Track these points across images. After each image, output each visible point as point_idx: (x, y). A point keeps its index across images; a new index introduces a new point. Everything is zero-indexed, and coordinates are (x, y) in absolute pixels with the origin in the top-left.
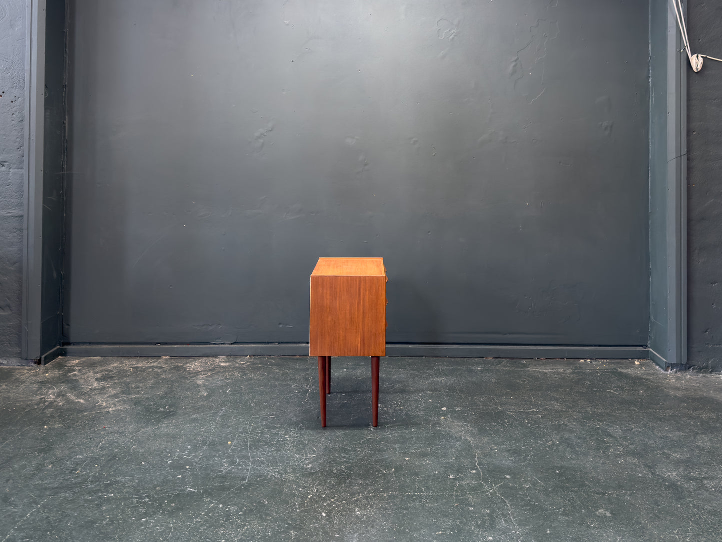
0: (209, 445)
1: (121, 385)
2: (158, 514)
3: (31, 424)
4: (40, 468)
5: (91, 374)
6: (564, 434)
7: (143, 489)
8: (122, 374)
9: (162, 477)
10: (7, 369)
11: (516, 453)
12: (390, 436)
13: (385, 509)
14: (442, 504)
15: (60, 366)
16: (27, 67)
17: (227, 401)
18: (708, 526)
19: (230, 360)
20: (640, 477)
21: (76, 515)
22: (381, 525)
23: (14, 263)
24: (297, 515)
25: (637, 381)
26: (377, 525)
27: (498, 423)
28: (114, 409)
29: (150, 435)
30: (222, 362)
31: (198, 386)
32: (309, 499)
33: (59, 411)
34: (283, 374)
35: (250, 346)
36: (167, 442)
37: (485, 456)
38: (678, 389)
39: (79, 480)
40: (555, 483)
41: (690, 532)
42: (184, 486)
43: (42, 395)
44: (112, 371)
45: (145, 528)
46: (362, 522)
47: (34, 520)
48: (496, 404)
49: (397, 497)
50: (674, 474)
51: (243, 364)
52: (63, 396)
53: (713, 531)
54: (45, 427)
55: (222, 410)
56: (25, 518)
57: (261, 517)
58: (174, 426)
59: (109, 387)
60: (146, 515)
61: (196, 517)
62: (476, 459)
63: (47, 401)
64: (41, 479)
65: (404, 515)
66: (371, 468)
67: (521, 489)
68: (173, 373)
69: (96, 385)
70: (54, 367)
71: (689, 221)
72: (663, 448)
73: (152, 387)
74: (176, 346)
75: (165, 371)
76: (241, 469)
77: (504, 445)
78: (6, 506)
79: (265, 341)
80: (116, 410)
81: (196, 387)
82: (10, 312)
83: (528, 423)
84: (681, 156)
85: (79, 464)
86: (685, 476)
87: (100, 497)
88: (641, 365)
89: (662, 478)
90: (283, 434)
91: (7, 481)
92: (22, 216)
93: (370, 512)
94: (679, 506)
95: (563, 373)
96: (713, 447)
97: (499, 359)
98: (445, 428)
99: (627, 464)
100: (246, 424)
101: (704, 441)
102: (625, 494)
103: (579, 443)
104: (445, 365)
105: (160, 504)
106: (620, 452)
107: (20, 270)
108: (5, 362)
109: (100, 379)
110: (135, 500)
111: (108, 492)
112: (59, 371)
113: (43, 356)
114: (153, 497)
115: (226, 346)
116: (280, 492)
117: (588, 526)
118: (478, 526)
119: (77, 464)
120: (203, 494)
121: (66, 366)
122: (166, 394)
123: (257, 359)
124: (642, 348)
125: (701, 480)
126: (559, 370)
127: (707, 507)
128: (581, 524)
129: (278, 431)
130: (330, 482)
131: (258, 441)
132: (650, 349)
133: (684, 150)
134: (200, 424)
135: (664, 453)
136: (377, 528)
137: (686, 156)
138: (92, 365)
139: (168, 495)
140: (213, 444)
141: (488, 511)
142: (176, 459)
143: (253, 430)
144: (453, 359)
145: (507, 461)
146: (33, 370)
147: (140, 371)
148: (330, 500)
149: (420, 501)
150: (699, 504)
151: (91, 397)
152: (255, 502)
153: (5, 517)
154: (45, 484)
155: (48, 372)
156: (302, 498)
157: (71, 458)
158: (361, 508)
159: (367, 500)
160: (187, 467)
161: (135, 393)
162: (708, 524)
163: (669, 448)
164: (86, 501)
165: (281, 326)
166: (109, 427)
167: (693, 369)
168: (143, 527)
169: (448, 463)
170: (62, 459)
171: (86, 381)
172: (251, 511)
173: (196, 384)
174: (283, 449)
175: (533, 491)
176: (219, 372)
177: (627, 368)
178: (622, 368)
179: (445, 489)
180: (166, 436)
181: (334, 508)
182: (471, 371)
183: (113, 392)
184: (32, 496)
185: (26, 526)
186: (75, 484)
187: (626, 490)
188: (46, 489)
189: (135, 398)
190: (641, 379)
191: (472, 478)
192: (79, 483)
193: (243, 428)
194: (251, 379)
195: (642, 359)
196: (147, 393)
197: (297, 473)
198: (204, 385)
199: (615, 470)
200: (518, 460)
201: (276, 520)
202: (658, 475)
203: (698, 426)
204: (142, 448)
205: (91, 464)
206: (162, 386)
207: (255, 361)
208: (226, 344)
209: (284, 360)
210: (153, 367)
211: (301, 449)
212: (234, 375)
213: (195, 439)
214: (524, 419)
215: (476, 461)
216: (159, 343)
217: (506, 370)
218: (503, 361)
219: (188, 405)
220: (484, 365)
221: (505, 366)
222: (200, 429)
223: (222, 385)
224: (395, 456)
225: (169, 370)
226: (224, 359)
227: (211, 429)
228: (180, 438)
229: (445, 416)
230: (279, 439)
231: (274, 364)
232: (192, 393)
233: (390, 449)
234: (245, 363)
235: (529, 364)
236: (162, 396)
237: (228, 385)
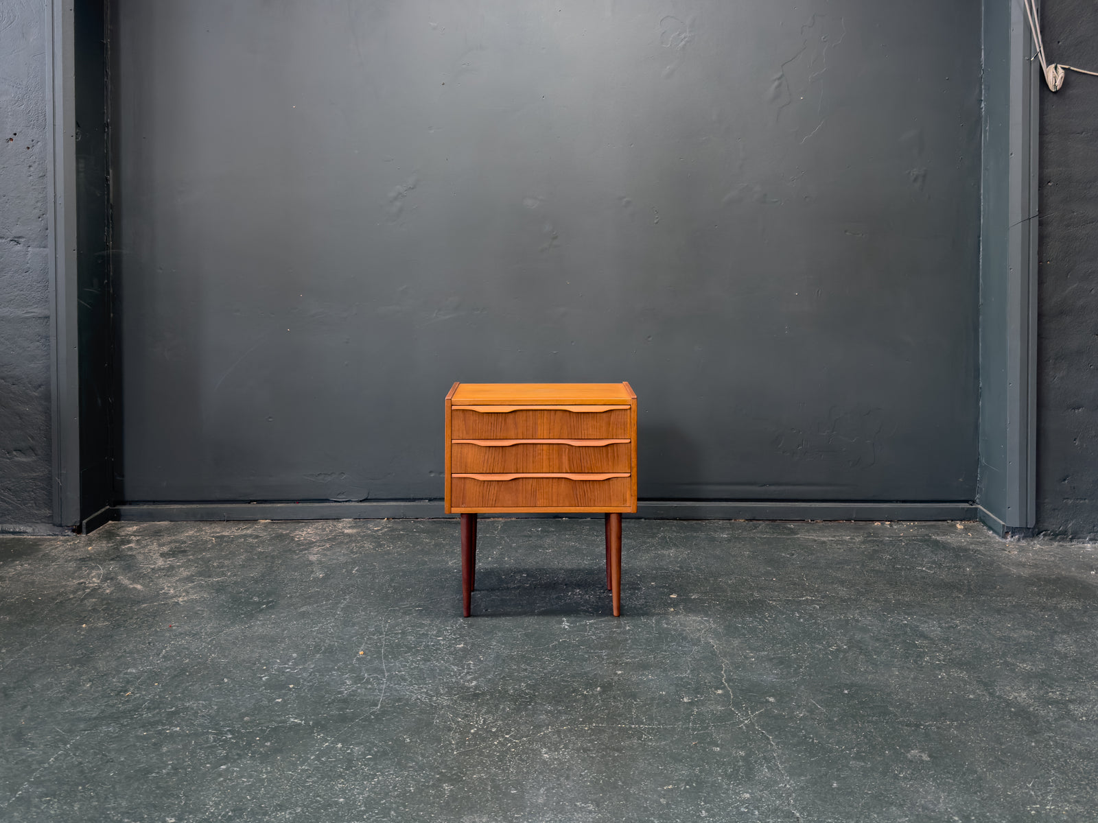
0: (324, 652)
1: (198, 563)
2: (245, 758)
3: (63, 622)
4: (71, 689)
5: (155, 546)
6: (854, 634)
7: (224, 720)
8: (199, 546)
9: (253, 701)
10: (31, 540)
11: (782, 663)
12: (593, 637)
13: (585, 750)
14: (672, 742)
15: (110, 535)
16: (49, 95)
17: (353, 586)
18: (1079, 776)
19: (359, 524)
20: (971, 699)
21: (122, 759)
22: (581, 775)
23: (40, 386)
24: (454, 759)
25: (960, 553)
26: (574, 775)
27: (756, 617)
28: (186, 599)
29: (237, 638)
30: (346, 527)
31: (311, 563)
32: (473, 734)
33: (105, 602)
34: (436, 545)
35: (387, 504)
36: (263, 647)
37: (737, 668)
38: (1023, 565)
39: (129, 706)
40: (844, 710)
41: (1051, 786)
42: (285, 716)
43: (81, 578)
44: (185, 542)
45: (225, 781)
46: (551, 770)
47: (59, 768)
48: (751, 588)
49: (604, 731)
50: (1024, 695)
51: (378, 530)
52: (112, 579)
53: (1087, 784)
54: (84, 626)
55: (344, 599)
56: (46, 765)
57: (399, 763)
58: (273, 623)
59: (179, 567)
60: (226, 759)
61: (302, 764)
62: (723, 672)
63: (88, 588)
64: (74, 705)
65: (615, 760)
66: (566, 686)
67: (791, 718)
68: (273, 545)
69: (160, 562)
70: (100, 538)
71: (1040, 316)
72: (1004, 655)
73: (243, 566)
74: (279, 505)
75: (263, 542)
76: (370, 689)
77: (764, 650)
78: (20, 747)
79: (408, 497)
80: (188, 600)
81: (307, 566)
82: (34, 458)
83: (800, 618)
84: (1030, 219)
85: (132, 681)
86: (1039, 699)
87: (160, 733)
88: (966, 529)
89: (1006, 701)
90: (434, 635)
91: (24, 707)
92: (47, 317)
93: (565, 754)
94: (1033, 744)
95: (851, 543)
96: (1081, 654)
97: (755, 522)
98: (676, 625)
99: (950, 681)
100: (380, 620)
101: (1066, 644)
102: (950, 726)
103: (877, 647)
104: (674, 531)
105: (249, 744)
106: (939, 661)
107: (47, 397)
108: (29, 530)
109: (167, 554)
110: (211, 737)
111: (171, 724)
112: (108, 543)
113: (85, 522)
114: (239, 732)
115: (353, 504)
116: (429, 724)
117: (896, 777)
118: (729, 777)
119: (128, 682)
120: (313, 727)
121: (119, 535)
122: (263, 576)
123: (399, 523)
124: (967, 504)
125: (1065, 704)
126: (844, 538)
127: (1077, 746)
128: (884, 773)
129: (427, 631)
130: (504, 709)
131: (398, 645)
132: (980, 507)
133: (1035, 210)
134: (312, 620)
135: (1006, 664)
136: (574, 781)
137: (1037, 218)
138: (157, 533)
139: (262, 729)
140: (330, 651)
141: (743, 753)
142: (274, 674)
143: (389, 630)
144: (685, 523)
145: (771, 676)
146: (70, 542)
147: (226, 542)
148: (503, 737)
149: (640, 738)
150: (1064, 741)
151: (152, 581)
152: (391, 739)
153: (17, 763)
154: (78, 712)
155: (92, 544)
156: (461, 733)
157: (119, 672)
158: (550, 749)
159: (559, 736)
160: (291, 686)
161: (217, 575)
162: (1079, 772)
163: (1014, 654)
164: (138, 738)
165: (432, 475)
166: (178, 626)
167: (1045, 535)
168: (222, 779)
169: (682, 679)
170: (105, 675)
171: (146, 558)
172: (385, 753)
173: (308, 560)
174: (435, 657)
175: (810, 722)
176: (342, 542)
177: (945, 534)
178: (938, 535)
179: (677, 720)
180: (261, 638)
181: (509, 749)
182: (713, 540)
183: (185, 573)
184: (58, 732)
185: (47, 778)
186: (124, 712)
187: (952, 721)
188: (79, 720)
189: (218, 582)
190: (966, 550)
191: (717, 703)
192: (130, 711)
193: (376, 626)
194: (388, 553)
195: (968, 521)
196: (234, 575)
197: (455, 695)
198: (320, 562)
199: (932, 688)
200: (787, 675)
201: (422, 768)
202: (999, 697)
203: (1055, 621)
204: (225, 657)
205: (148, 681)
206: (258, 565)
207: (395, 526)
208: (352, 501)
209: (438, 525)
210: (245, 536)
211: (461, 657)
212: (363, 547)
213: (304, 643)
214: (793, 611)
215: (723, 676)
216: (254, 501)
217: (765, 538)
218: (760, 525)
219: (295, 592)
220: (732, 531)
221: (763, 531)
222: (311, 627)
223: (346, 563)
224: (601, 668)
225: (269, 540)
226: (350, 523)
227: (328, 628)
228: (281, 642)
229: (674, 607)
230: (428, 642)
231: (423, 531)
232: (302, 575)
233: (593, 657)
234: (381, 530)
235: (799, 529)
236: (257, 578)
237: (354, 563)
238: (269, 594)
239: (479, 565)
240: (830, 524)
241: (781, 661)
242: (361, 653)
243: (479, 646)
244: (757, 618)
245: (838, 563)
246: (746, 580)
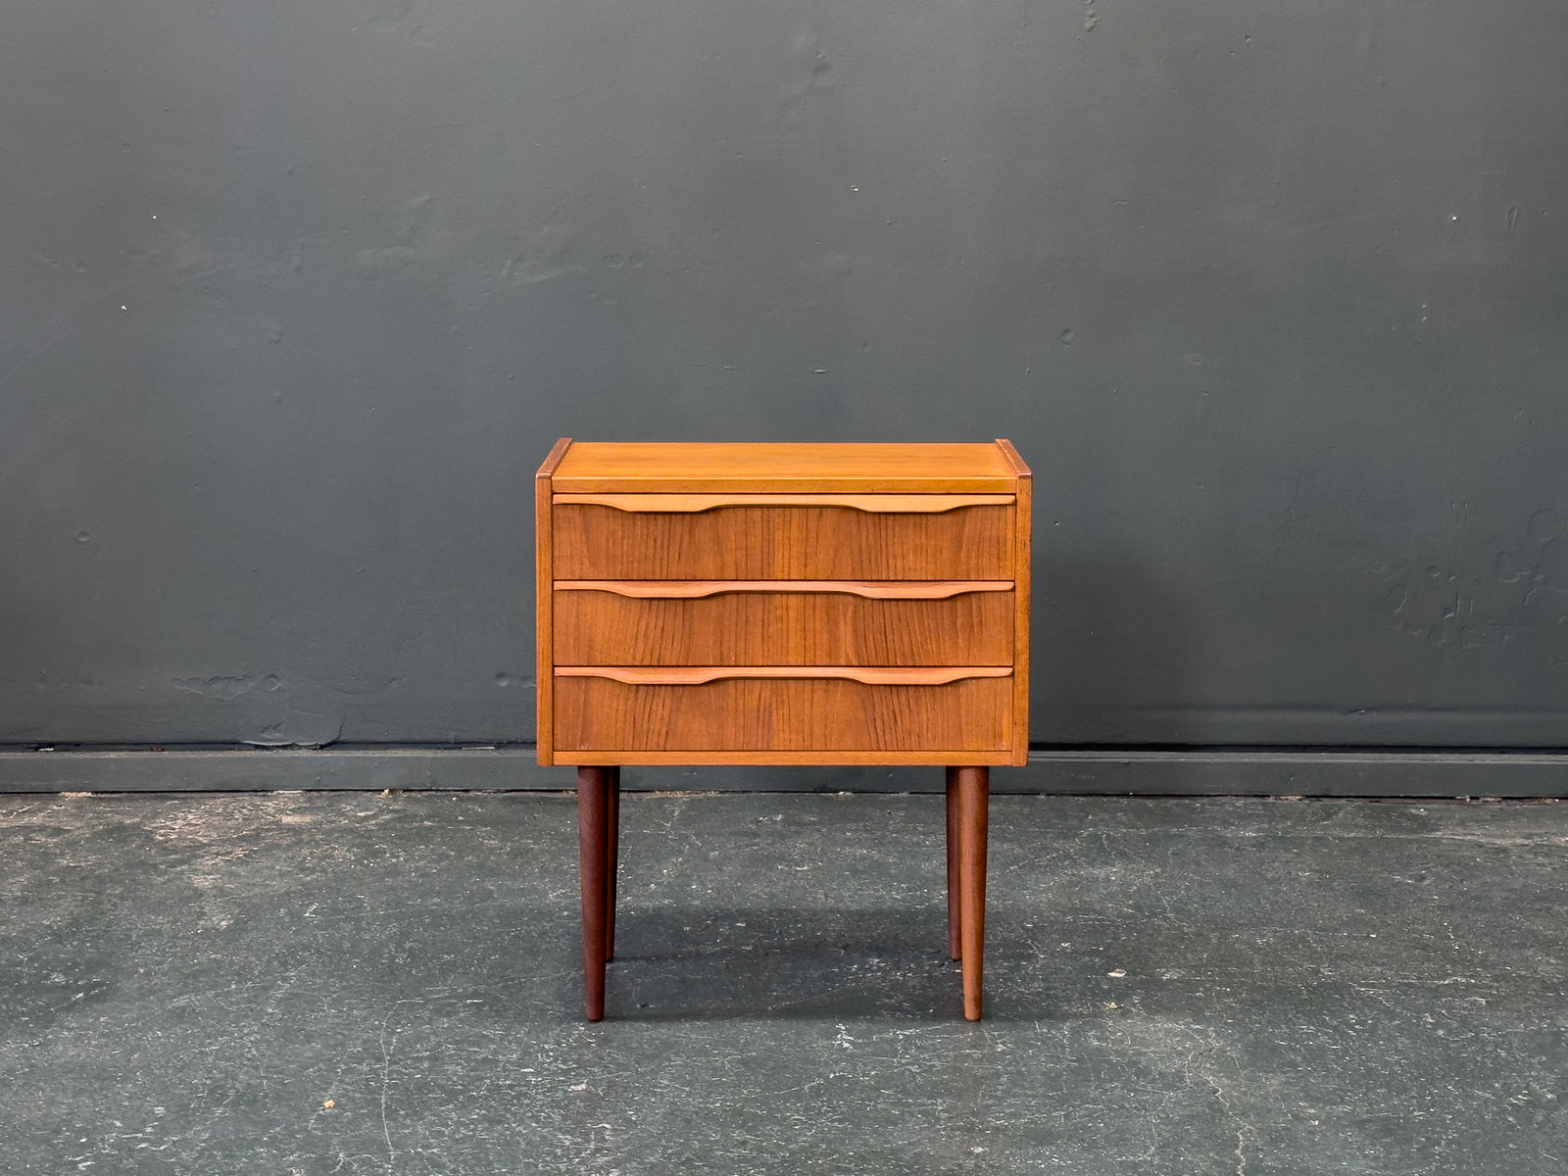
0: (235, 1104)
11: (1389, 1132)
12: (915, 1069)
17: (305, 948)
19: (319, 803)
27: (1324, 1024)
29: (11, 1071)
30: (286, 810)
31: (199, 894)
34: (515, 855)
35: (391, 753)
36: (78, 1092)
37: (1273, 1142)
48: (1314, 957)
51: (367, 818)
55: (284, 979)
58: (103, 1035)
62: (1238, 1152)
68: (99, 851)
73: (24, 901)
74: (113, 755)
75: (73, 844)
77: (1343, 1102)
79: (444, 738)
81: (188, 899)
83: (1436, 1027)
90: (512, 1063)
97: (1327, 801)
98: (1121, 1041)
100: (375, 1029)
104: (1121, 823)
115: (303, 753)
122: (76, 922)
123: (418, 801)
126: (1554, 839)
129: (495, 1052)
131: (421, 1087)
134: (203, 1028)
140: (250, 1099)
142: (109, 1155)
143: (400, 1050)
144: (1150, 803)
145: (1359, 1162)
165: (504, 683)
173: (190, 886)
174: (514, 1114)
176: (276, 846)
180: (73, 1071)
182: (1220, 843)
193: (365, 1042)
194: (394, 872)
198: (221, 892)
206: (61, 897)
207: (412, 809)
208: (300, 747)
209: (520, 807)
210: (27, 830)
211: (580, 1115)
212: (331, 856)
213: (182, 1081)
214: (1419, 1011)
215: (1238, 1161)
216: (50, 745)
217: (1355, 838)
218: (1340, 808)
219: (159, 963)
220: (1269, 822)
221: (1347, 823)
222: (202, 1044)
223: (287, 893)
224: (932, 1141)
225: (87, 840)
226: (295, 800)
227: (243, 1046)
228: (125, 1079)
229: (1118, 1000)
230: (498, 1079)
231: (482, 821)
232: (175, 922)
233: (912, 1115)
234: (374, 817)
235: (1440, 819)
236: (60, 929)
237: (307, 893)
238: (92, 967)
239: (624, 901)
240: (1518, 806)
241: (1387, 1128)
242: (329, 1103)
243: (626, 1088)
244: (1328, 1026)
245: (1539, 899)
246: (1302, 938)
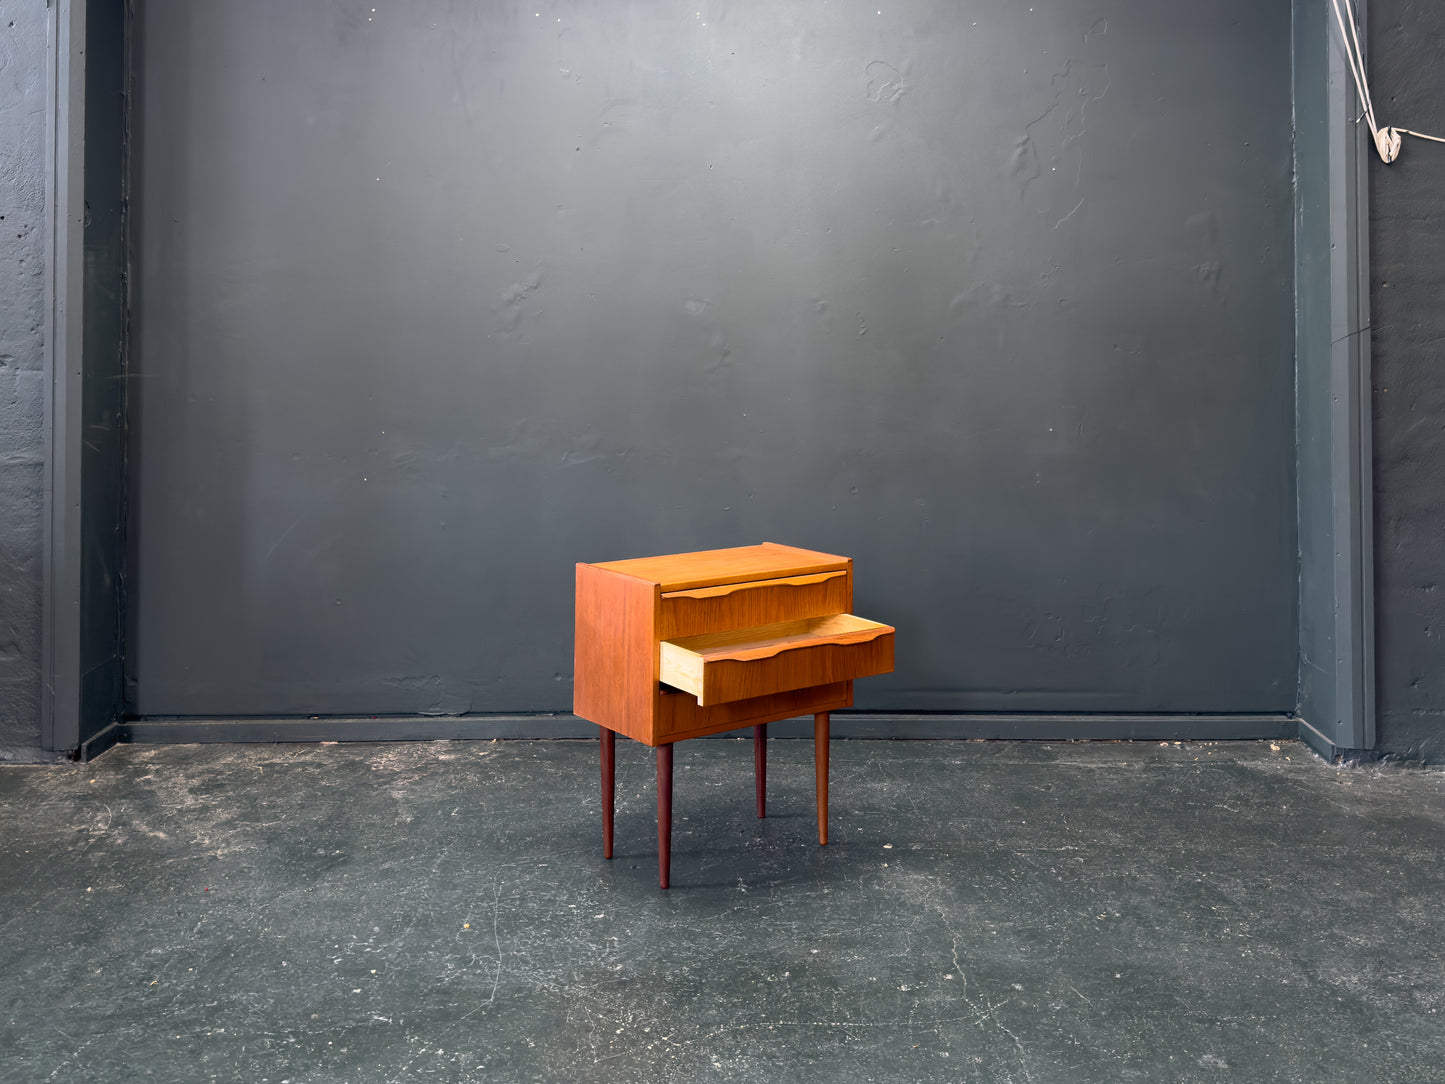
0: (416, 926)
1: (240, 802)
2: (314, 1069)
3: (60, 884)
4: (76, 976)
5: (181, 778)
6: (1130, 897)
7: (285, 1018)
8: (241, 778)
9: (322, 992)
10: (11, 770)
11: (1033, 937)
12: (780, 904)
13: (771, 1057)
14: (885, 1044)
15: (119, 763)
16: (49, 168)
17: (452, 833)
19: (459, 747)
20: (1284, 985)
21: (149, 1072)
23: (27, 558)
24: (595, 1069)
25: (1274, 784)
27: (998, 875)
28: (226, 851)
29: (297, 906)
30: (441, 752)
31: (395, 802)
32: (618, 1036)
33: (116, 856)
34: (565, 777)
35: (498, 719)
36: (333, 918)
37: (972, 944)
38: (1359, 801)
39: (156, 999)
40: (1115, 1001)
42: (365, 1012)
43: (83, 822)
44: (221, 773)
48: (992, 835)
49: (795, 1032)
50: (1355, 979)
51: (484, 756)
52: (124, 824)
54: (89, 889)
55: (442, 852)
57: (521, 1076)
58: (345, 885)
59: (216, 807)
60: (289, 1071)
61: (391, 1077)
62: (953, 950)
63: (92, 837)
64: (80, 998)
65: (809, 1070)
66: (742, 971)
67: (1044, 1012)
68: (342, 777)
69: (190, 801)
70: (107, 766)
71: (1376, 461)
72: (1331, 924)
73: (302, 806)
74: (349, 721)
75: (328, 773)
76: (480, 975)
77: (1008, 920)
78: (10, 1056)
79: (526, 709)
80: (230, 853)
81: (390, 805)
82: (18, 657)
83: (1057, 875)
84: (1359, 332)
85: (155, 966)
86: (1375, 984)
87: (198, 1036)
88: (1283, 751)
89: (1331, 987)
90: (564, 902)
91: (13, 1002)
92: (41, 464)
93: (742, 1063)
94: (1365, 1046)
95: (1128, 770)
96: (1432, 923)
97: (999, 742)
98: (889, 887)
99: (1257, 960)
100: (490, 881)
101: (1413, 910)
102: (1256, 1022)
103: (1161, 915)
104: (889, 755)
106: (1243, 933)
107: (38, 573)
108: (9, 756)
109: (199, 789)
110: (268, 1042)
111: (213, 1024)
112: (117, 774)
113: (85, 744)
114: (304, 1033)
115: (450, 719)
116: (560, 1023)
119: (152, 967)
120: (404, 1027)
121: (130, 763)
122: (330, 819)
123: (512, 745)
124: (1284, 717)
125: (1409, 991)
126: (1119, 764)
127: (1423, 1048)
129: (555, 896)
130: (660, 1002)
131: (516, 916)
132: (1301, 720)
134: (399, 881)
135: (1333, 936)
137: (1368, 332)
138: (183, 761)
139: (335, 1031)
140: (424, 923)
141: (979, 1060)
142: (351, 955)
143: (503, 895)
144: (904, 744)
145: (1018, 955)
146: (64, 773)
147: (278, 772)
148: (660, 1039)
149: (842, 1040)
150: (1406, 1041)
151: (179, 827)
152: (509, 1043)
153: (7, 1078)
154: (87, 1007)
155: (94, 776)
156: (603, 1034)
157: (139, 953)
158: (722, 1056)
159: (735, 1037)
160: (373, 971)
161: (268, 819)
163: (1343, 923)
164: (169, 1042)
165: (559, 679)
166: (217, 890)
167: (1389, 759)
169: (898, 959)
170: (121, 957)
171: (170, 795)
172: (501, 1063)
173: (390, 797)
174: (565, 932)
175: (1070, 1017)
176: (436, 773)
177: (1254, 758)
178: (1245, 759)
179: (892, 1015)
180: (329, 906)
181: (667, 1056)
182: (942, 767)
183: (223, 815)
184: (60, 1034)
186: (149, 1008)
187: (1258, 1014)
188: (89, 1018)
189: (269, 828)
190: (1283, 780)
191: (946, 992)
192: (156, 1006)
193: (485, 889)
194: (500, 788)
195: (1286, 739)
196: (291, 819)
197: (594, 982)
198: (407, 801)
199: (1233, 971)
200: (1039, 953)
201: (551, 1081)
202: (1322, 982)
203: (1400, 878)
204: (285, 932)
205: (179, 966)
206: (322, 804)
207: (509, 750)
208: (449, 715)
209: (566, 748)
210: (304, 764)
211: (601, 932)
212: (465, 779)
213: (388, 912)
214: (1049, 866)
215: (953, 955)
216: (315, 715)
217: (1013, 764)
218: (1005, 746)
219: (375, 843)
220: (968, 755)
221: (1009, 755)
222: (398, 891)
223: (442, 801)
224: (790, 946)
225: (336, 770)
226: (445, 745)
227: (420, 892)
228: (358, 911)
229: (889, 861)
230: (556, 911)
231: (546, 757)
232: (383, 818)
233: (779, 931)
234: (488, 755)
235: (1059, 752)
236: (322, 822)
237: (453, 801)
238: (339, 845)
239: (623, 805)
240: (1099, 744)
241: (1032, 935)
242: (466, 925)
243: (625, 916)
244: (1001, 876)
245: (1111, 799)
246: (986, 824)
